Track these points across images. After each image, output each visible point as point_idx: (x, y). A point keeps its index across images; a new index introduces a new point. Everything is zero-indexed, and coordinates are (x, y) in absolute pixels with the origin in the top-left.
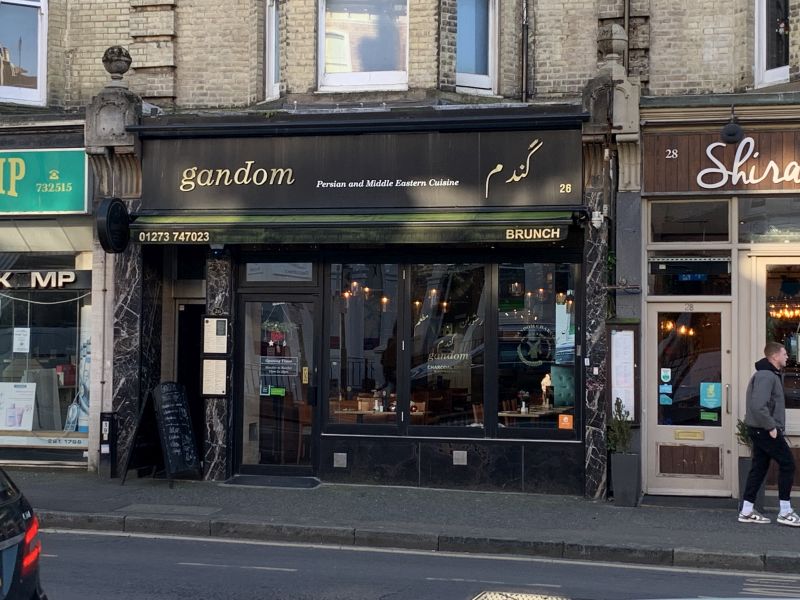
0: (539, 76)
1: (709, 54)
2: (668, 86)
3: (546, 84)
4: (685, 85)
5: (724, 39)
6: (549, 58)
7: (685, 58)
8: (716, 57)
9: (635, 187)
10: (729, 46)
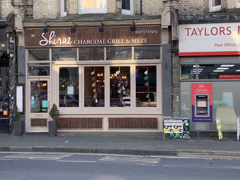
0: (2, 13)
1: (49, 7)
2: (38, 16)
3: (4, 15)
4: (43, 16)
5: (53, 3)
6: (5, 8)
7: (43, 8)
8: (51, 8)
9: (23, 45)
10: (54, 5)
